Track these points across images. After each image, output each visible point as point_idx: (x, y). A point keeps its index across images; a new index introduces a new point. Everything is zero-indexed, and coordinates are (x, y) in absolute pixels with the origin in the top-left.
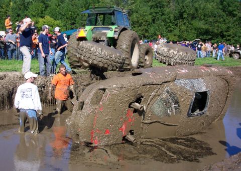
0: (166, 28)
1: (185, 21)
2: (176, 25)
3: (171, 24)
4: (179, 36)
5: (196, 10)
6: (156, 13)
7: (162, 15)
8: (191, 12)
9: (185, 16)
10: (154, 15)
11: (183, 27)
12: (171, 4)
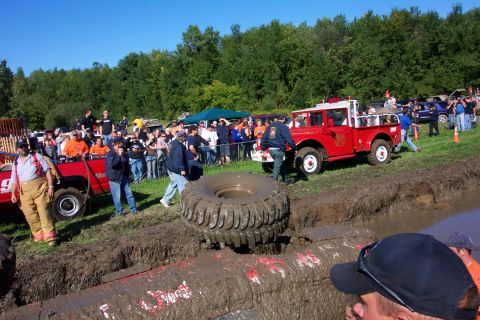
0: (412, 75)
1: (443, 57)
2: (428, 66)
3: (419, 67)
4: (434, 86)
5: (460, 36)
6: (392, 52)
7: (401, 54)
8: (452, 41)
9: (441, 48)
10: (389, 54)
11: (441, 69)
12: (416, 33)
